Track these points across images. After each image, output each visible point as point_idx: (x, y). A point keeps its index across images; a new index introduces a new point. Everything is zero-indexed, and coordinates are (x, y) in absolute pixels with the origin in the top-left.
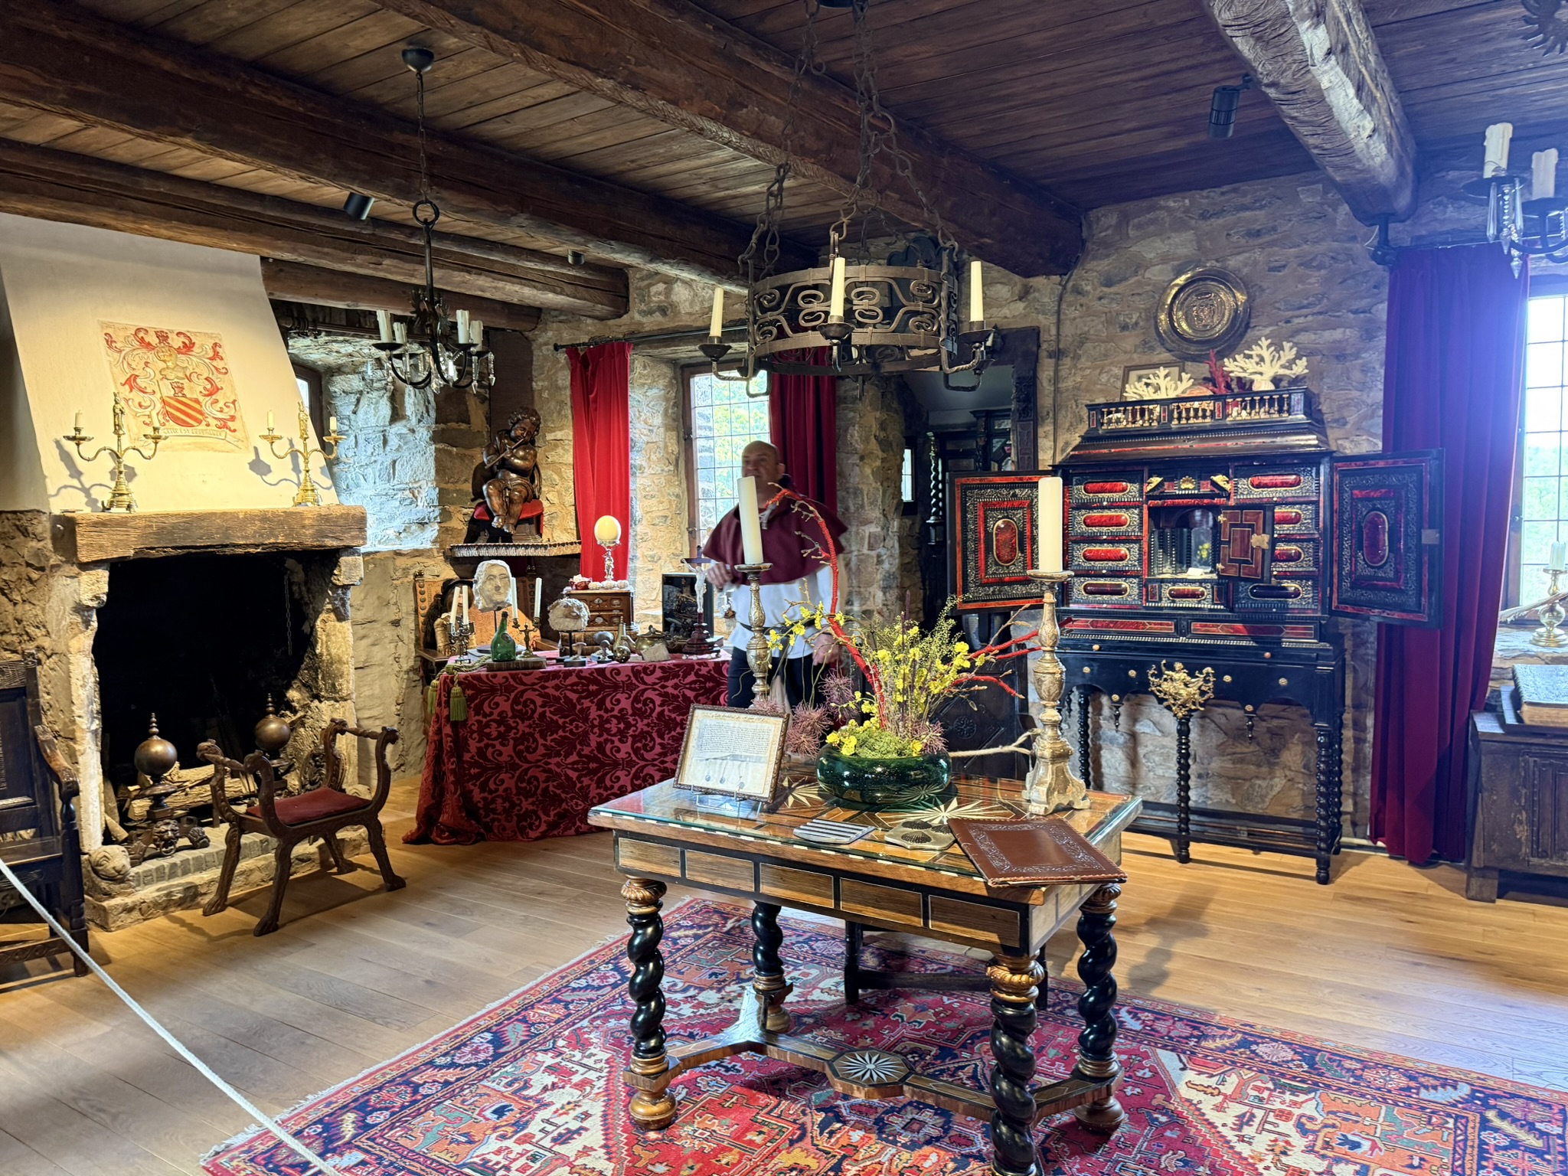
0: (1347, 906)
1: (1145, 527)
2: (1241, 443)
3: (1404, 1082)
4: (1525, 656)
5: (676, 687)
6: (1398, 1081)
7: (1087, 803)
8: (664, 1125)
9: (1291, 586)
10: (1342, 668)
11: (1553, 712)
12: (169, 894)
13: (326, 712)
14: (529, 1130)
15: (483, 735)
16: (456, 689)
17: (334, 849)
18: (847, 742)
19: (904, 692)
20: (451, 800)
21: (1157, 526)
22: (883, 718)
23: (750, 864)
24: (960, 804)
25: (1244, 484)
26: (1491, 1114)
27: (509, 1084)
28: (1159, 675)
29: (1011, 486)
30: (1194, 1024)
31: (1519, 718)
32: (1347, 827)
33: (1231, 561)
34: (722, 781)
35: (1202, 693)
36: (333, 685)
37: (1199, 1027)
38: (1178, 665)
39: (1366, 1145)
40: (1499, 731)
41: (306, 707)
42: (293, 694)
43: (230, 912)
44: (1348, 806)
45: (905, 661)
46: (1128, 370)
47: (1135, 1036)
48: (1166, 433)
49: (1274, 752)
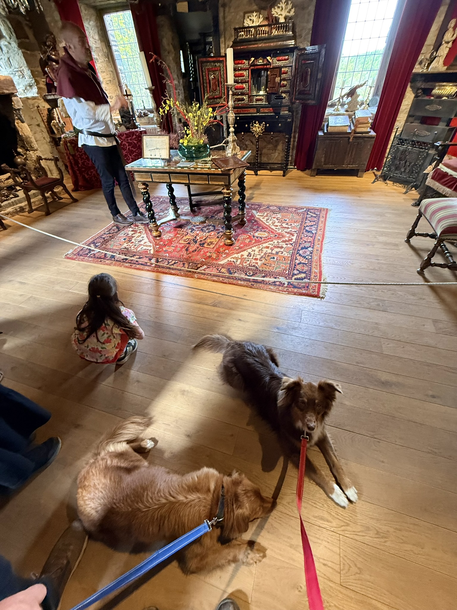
0: (288, 180)
1: (250, 77)
2: (275, 44)
3: (295, 210)
4: (331, 115)
5: (131, 140)
6: (294, 209)
7: (240, 152)
8: (159, 236)
9: (284, 95)
10: (293, 121)
11: (334, 128)
12: (16, 209)
13: (33, 155)
14: (132, 241)
15: (82, 159)
16: (69, 144)
17: (54, 194)
18: (185, 142)
19: (197, 126)
20: (80, 178)
21: (253, 78)
22: (193, 134)
23: (168, 175)
24: (213, 156)
25: (275, 60)
26: (309, 213)
27: (124, 235)
28: (252, 126)
29: (214, 62)
30: (259, 205)
31: (327, 130)
32: (289, 164)
33: (271, 87)
34: (155, 155)
35: (262, 130)
36: (31, 146)
37: (260, 206)
38: (257, 122)
39: (288, 220)
40: (323, 134)
41: (25, 154)
42: (19, 150)
43: (35, 212)
44: (290, 159)
45: (196, 116)
46: (245, 13)
47: (248, 209)
48: (256, 40)
49: (276, 146)
